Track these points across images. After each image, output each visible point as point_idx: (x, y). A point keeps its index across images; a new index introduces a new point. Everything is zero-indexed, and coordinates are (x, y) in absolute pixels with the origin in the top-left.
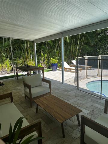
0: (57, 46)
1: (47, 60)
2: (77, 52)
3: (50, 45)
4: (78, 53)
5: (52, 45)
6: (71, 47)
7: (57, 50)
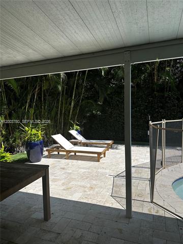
0: (29, 97)
1: (4, 132)
2: (71, 113)
3: (15, 94)
4: (74, 115)
5: (18, 94)
6: (58, 102)
7: (30, 106)
